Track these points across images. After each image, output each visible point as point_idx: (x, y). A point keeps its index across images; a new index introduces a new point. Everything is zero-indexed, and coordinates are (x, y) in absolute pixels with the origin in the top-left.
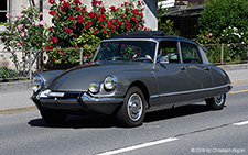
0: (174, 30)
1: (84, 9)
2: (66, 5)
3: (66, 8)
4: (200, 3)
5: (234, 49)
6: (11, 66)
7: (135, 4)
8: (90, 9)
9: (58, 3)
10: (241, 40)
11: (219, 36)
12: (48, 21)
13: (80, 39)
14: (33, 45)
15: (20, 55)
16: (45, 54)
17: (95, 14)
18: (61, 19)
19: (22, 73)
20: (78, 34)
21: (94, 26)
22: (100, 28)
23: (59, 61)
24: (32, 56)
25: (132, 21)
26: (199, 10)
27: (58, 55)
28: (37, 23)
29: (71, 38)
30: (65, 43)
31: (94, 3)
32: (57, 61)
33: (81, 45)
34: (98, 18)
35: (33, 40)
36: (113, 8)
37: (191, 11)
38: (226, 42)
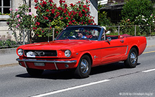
0: (107, 17)
1: (55, 5)
2: (44, 3)
3: (44, 5)
4: (122, 2)
5: (142, 28)
6: (13, 39)
7: (85, 2)
8: (58, 5)
9: (39, 1)
10: (146, 23)
11: (133, 20)
12: (34, 12)
13: (53, 23)
14: (26, 26)
15: (18, 32)
16: (32, 32)
17: (61, 8)
18: (42, 11)
19: (19, 43)
20: (51, 20)
21: (61, 15)
22: (64, 16)
23: (41, 36)
24: (25, 33)
25: (83, 12)
26: (122, 6)
27: (40, 32)
28: (28, 14)
29: (48, 22)
30: (44, 25)
31: (61, 2)
32: (39, 36)
33: (53, 26)
34: (63, 11)
35: (25, 23)
36: (72, 5)
37: (117, 6)
38: (137, 24)
